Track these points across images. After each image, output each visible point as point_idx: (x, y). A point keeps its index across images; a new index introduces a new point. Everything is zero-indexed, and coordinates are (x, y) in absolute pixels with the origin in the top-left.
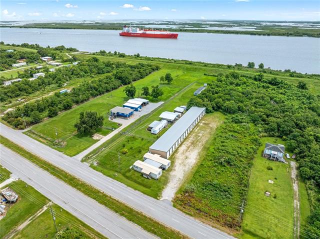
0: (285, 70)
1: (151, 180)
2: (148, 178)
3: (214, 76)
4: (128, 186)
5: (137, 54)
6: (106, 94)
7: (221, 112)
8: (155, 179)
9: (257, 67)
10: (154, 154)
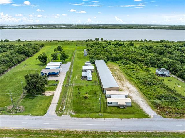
0: (114, 40)
1: (128, 108)
2: (124, 108)
3: (82, 46)
4: (121, 118)
5: (18, 40)
6: (19, 65)
7: (110, 61)
8: (129, 107)
9: (100, 40)
10: (110, 91)
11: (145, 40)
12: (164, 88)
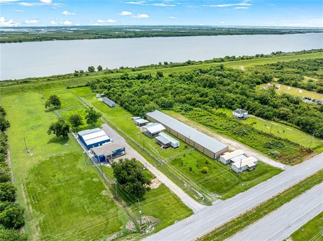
9: (96, 70)
11: (166, 63)
12: (259, 133)
